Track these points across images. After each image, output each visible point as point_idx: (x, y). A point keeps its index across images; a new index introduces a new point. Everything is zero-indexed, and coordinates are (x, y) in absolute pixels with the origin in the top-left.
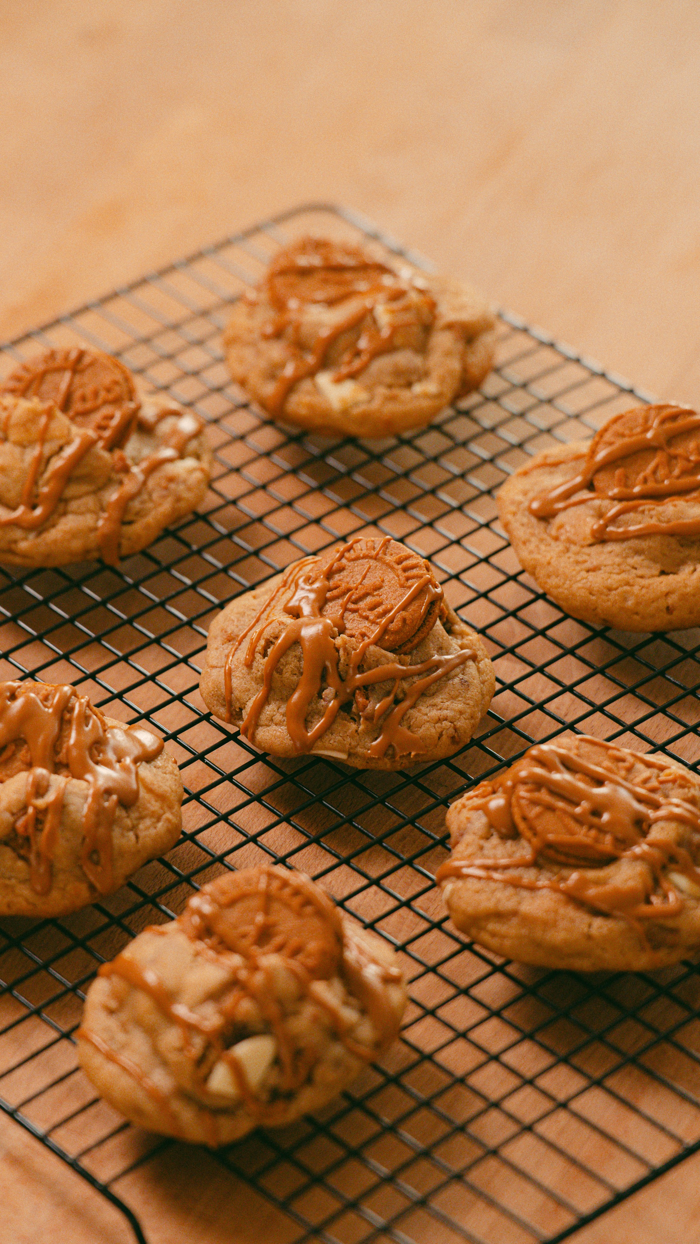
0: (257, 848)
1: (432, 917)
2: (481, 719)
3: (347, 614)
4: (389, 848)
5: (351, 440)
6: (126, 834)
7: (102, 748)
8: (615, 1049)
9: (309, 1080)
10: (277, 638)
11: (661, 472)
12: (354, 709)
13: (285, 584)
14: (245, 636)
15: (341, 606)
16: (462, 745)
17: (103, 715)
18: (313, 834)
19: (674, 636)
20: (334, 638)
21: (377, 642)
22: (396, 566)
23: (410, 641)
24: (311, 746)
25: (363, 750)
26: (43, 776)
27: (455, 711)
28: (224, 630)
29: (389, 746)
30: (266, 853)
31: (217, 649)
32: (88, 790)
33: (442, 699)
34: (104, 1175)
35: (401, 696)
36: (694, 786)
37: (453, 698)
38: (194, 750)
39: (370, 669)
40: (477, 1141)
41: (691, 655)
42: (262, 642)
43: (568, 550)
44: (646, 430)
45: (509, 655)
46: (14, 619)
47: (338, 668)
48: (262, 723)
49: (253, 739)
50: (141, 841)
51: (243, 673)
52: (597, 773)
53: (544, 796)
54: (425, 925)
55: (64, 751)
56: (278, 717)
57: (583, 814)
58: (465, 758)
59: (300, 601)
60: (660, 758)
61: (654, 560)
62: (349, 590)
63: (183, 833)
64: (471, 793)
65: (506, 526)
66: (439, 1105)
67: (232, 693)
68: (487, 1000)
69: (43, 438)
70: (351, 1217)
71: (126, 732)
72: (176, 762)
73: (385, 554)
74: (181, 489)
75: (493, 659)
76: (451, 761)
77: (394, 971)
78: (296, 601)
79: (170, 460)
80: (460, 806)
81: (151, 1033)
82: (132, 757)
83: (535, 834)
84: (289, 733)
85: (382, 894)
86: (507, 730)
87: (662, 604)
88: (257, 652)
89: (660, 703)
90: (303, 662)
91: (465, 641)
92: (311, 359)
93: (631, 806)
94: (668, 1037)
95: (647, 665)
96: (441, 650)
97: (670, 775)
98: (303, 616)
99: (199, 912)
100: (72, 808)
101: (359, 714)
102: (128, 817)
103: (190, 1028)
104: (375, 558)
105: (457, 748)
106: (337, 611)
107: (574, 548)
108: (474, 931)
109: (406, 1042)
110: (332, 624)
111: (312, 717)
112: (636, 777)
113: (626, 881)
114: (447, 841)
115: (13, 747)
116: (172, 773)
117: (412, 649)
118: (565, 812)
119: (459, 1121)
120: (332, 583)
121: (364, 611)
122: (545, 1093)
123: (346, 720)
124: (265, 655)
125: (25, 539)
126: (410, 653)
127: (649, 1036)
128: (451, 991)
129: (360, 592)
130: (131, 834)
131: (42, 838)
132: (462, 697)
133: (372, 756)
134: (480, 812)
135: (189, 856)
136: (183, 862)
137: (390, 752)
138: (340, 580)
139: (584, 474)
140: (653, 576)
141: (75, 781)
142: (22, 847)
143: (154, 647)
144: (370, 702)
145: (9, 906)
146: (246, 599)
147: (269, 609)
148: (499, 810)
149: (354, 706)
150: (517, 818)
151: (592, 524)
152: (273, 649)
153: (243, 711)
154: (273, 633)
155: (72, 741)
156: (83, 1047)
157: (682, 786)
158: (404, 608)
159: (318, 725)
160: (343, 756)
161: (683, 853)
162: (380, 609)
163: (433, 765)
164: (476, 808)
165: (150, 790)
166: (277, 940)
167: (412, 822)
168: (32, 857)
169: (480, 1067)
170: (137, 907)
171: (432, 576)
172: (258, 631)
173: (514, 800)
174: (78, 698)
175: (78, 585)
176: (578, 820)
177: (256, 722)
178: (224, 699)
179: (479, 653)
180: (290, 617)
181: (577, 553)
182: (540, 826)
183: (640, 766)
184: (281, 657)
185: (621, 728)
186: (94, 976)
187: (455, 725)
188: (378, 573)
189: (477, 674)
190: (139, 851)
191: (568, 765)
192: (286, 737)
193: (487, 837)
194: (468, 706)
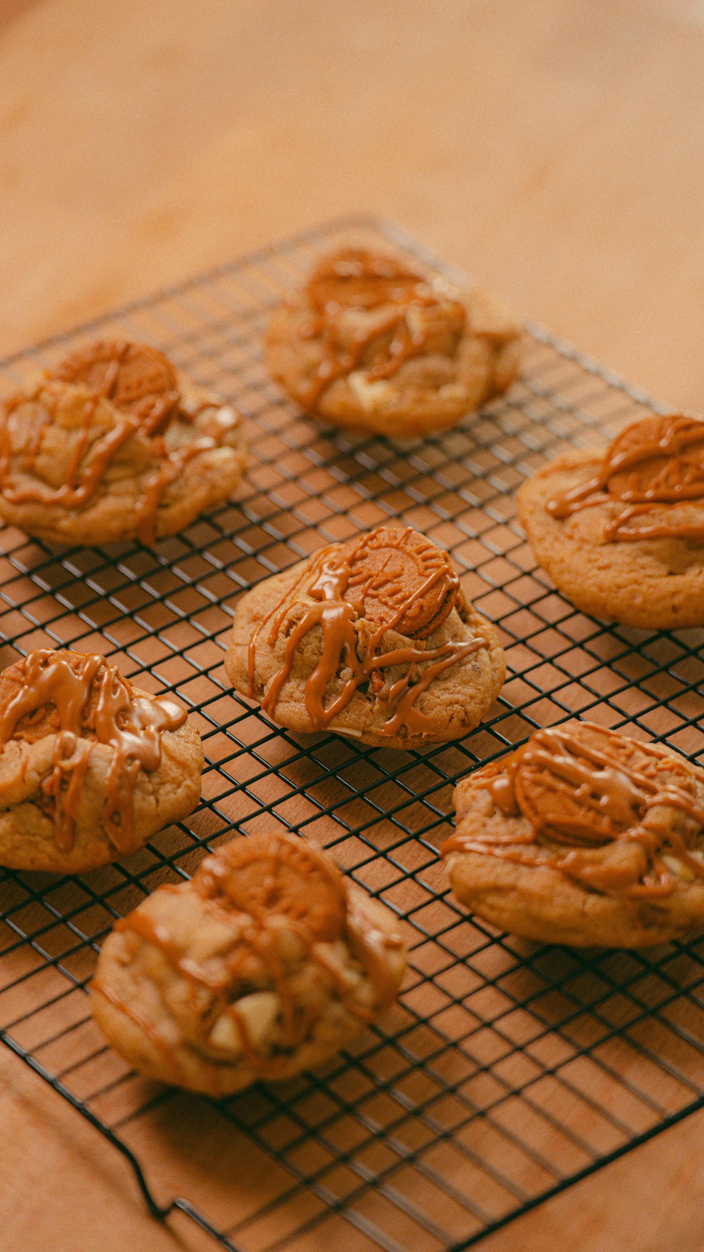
0: (273, 818)
1: (436, 890)
2: (491, 704)
3: (367, 599)
4: (397, 822)
5: (380, 439)
6: (147, 797)
7: (128, 715)
8: (603, 1021)
9: (309, 1038)
10: (299, 619)
11: (674, 478)
12: (370, 690)
13: (310, 569)
14: (269, 617)
15: (362, 591)
16: (471, 728)
17: (131, 685)
18: (326, 807)
19: (678, 634)
20: (354, 621)
21: (396, 626)
22: (416, 556)
23: (426, 627)
24: (327, 724)
25: (376, 729)
26: (70, 739)
27: (466, 695)
28: (250, 610)
29: (402, 726)
30: (280, 823)
31: (243, 628)
32: (113, 754)
33: (454, 683)
34: (109, 1120)
35: (415, 679)
36: (690, 775)
37: (466, 683)
38: (217, 723)
39: (387, 652)
40: (466, 1103)
41: (694, 653)
42: (286, 622)
43: (580, 549)
44: (661, 437)
45: (520, 646)
46: (52, 593)
47: (356, 650)
48: (281, 699)
49: (273, 714)
50: (161, 805)
51: (266, 651)
52: (597, 758)
53: (546, 777)
54: (428, 897)
55: (92, 716)
56: (297, 695)
57: (583, 796)
58: (475, 741)
59: (323, 585)
60: (660, 748)
61: (663, 561)
62: (370, 576)
63: (202, 800)
64: (477, 773)
65: (524, 524)
66: (434, 1067)
67: (254, 670)
68: (484, 971)
69: (88, 422)
70: (343, 1170)
71: (153, 703)
72: (198, 733)
73: (406, 544)
74: (215, 476)
75: (506, 649)
76: (461, 744)
77: (396, 938)
78: (320, 585)
79: (208, 450)
80: (466, 785)
81: (160, 985)
82: (157, 725)
83: (536, 813)
84: (307, 709)
85: (389, 866)
86: (516, 717)
87: (669, 603)
88: (280, 632)
89: (662, 697)
90: (323, 643)
91: (479, 630)
92: (345, 361)
93: (629, 792)
94: (654, 1012)
95: (651, 661)
96: (456, 637)
97: (668, 763)
98: (325, 599)
99: (211, 874)
100: (96, 770)
101: (374, 694)
102: (150, 781)
103: (197, 983)
104: (397, 547)
105: (467, 731)
106: (358, 596)
107: (587, 547)
108: (474, 904)
109: (404, 1007)
110: (352, 608)
111: (330, 695)
112: (635, 764)
113: (621, 861)
114: (453, 818)
115: (44, 711)
116: (194, 742)
117: (428, 635)
118: (565, 793)
119: (451, 1082)
120: (354, 570)
121: (384, 597)
122: (535, 1061)
123: (362, 700)
124: (287, 635)
125: (66, 517)
126: (426, 639)
127: (637, 1011)
128: (450, 960)
129: (381, 579)
130: (152, 799)
131: (65, 799)
132: (474, 683)
133: (385, 735)
134: (485, 791)
135: (207, 823)
136: (201, 828)
137: (403, 732)
138: (362, 567)
139: (600, 477)
140: (661, 576)
141: (100, 746)
142: (47, 806)
143: (184, 624)
144: (385, 683)
145: (32, 861)
146: (273, 583)
147: (293, 592)
148: (504, 789)
149: (370, 686)
150: (520, 798)
151: (605, 525)
152: (295, 630)
153: (265, 688)
154: (296, 614)
155: (100, 708)
156: (96, 996)
157: (679, 774)
158: (422, 595)
159: (335, 702)
160: (357, 734)
161: (676, 837)
162: (399, 596)
163: (443, 746)
164: (481, 787)
165: (172, 758)
166: (284, 903)
167: (420, 799)
168: (56, 816)
169: (473, 1033)
170: (154, 868)
171: (450, 567)
172: (282, 612)
173: (517, 781)
174: (108, 667)
175: (114, 563)
176: (578, 802)
177: (276, 699)
178: (247, 676)
179: (492, 642)
180: (313, 600)
181: (590, 552)
182: (541, 805)
183: (639, 754)
184: (303, 637)
185: (624, 719)
186: (109, 930)
187: (465, 709)
188: (399, 562)
189: (489, 662)
190: (158, 815)
191: (571, 749)
192: (304, 714)
193: (490, 815)
194: (478, 691)
